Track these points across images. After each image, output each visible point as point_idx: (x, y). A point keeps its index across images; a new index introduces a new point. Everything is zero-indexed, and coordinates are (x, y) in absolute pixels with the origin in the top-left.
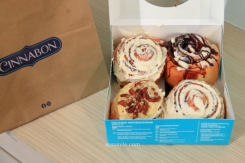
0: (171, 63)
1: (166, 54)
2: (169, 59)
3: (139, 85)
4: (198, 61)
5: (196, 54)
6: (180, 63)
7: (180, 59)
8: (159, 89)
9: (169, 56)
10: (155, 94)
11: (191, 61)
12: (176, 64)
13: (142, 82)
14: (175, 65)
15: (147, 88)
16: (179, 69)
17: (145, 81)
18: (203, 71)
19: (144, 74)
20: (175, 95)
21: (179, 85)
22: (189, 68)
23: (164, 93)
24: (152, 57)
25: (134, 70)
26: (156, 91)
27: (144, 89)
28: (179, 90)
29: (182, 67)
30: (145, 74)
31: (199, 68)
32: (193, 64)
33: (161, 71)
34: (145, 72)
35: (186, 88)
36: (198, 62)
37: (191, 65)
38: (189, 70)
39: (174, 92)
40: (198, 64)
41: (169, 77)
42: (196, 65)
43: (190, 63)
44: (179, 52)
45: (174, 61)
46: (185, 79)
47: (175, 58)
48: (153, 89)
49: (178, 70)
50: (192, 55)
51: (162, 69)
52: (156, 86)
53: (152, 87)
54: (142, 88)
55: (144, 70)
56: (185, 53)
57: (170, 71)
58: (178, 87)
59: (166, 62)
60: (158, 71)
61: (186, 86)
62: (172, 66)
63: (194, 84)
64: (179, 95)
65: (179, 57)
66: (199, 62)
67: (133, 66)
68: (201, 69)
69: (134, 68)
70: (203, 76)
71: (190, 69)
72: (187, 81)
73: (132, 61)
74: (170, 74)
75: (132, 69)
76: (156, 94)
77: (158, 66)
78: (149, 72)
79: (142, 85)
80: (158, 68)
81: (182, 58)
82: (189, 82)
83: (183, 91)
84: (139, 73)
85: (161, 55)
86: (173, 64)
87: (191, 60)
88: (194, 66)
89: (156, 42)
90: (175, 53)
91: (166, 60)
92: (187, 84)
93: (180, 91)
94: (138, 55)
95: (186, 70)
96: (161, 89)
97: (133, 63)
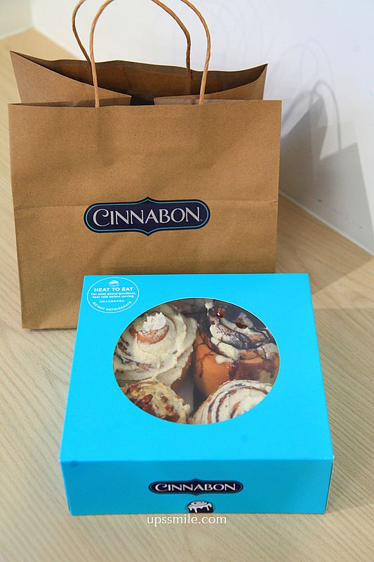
0: (204, 349)
1: (195, 331)
2: (201, 341)
3: (134, 391)
4: (258, 344)
5: (254, 331)
6: (223, 347)
7: (222, 341)
8: (176, 400)
9: (200, 335)
10: (167, 408)
11: (244, 345)
12: (215, 350)
13: (142, 386)
14: (213, 353)
15: (150, 397)
16: (220, 359)
17: (148, 383)
18: (269, 364)
19: (148, 370)
20: (210, 410)
21: (218, 392)
22: (241, 358)
23: (187, 407)
24: (165, 335)
25: (128, 362)
26: (171, 403)
27: (145, 398)
28: (218, 400)
29: (226, 356)
30: (150, 369)
31: (262, 358)
32: (247, 349)
33: (183, 363)
34: (150, 366)
35: (232, 396)
36: (259, 346)
37: (244, 351)
38: (242, 361)
39: (209, 404)
40: (259, 349)
41: (201, 376)
42: (256, 352)
43: (243, 348)
44: (221, 326)
45: (210, 344)
46: (231, 380)
47: (212, 338)
48: (165, 400)
49: (218, 362)
50: (246, 331)
51: (186, 359)
52: (170, 394)
53: (162, 396)
54: (142, 397)
55: (148, 362)
56: (233, 329)
57: (202, 365)
58: (216, 394)
59: (195, 345)
60: (176, 363)
61: (232, 392)
62: (206, 355)
63: (249, 388)
64: (218, 411)
65: (220, 336)
66: (262, 345)
67: (126, 353)
68: (265, 359)
69: (128, 357)
70: (270, 374)
71: (243, 359)
72: (235, 382)
73: (125, 344)
74: (202, 371)
75: (125, 360)
76: (170, 408)
77: (178, 354)
78: (158, 366)
79: (141, 390)
80: (178, 358)
81: (227, 338)
82: (240, 385)
83: (226, 402)
84: (137, 367)
85: (185, 333)
86: (208, 351)
87: (244, 342)
88: (251, 353)
89: (176, 308)
90: (213, 329)
91: (195, 341)
92: (234, 388)
93: (221, 401)
94: (137, 332)
95: (235, 363)
96: (181, 400)
97: (126, 347)
